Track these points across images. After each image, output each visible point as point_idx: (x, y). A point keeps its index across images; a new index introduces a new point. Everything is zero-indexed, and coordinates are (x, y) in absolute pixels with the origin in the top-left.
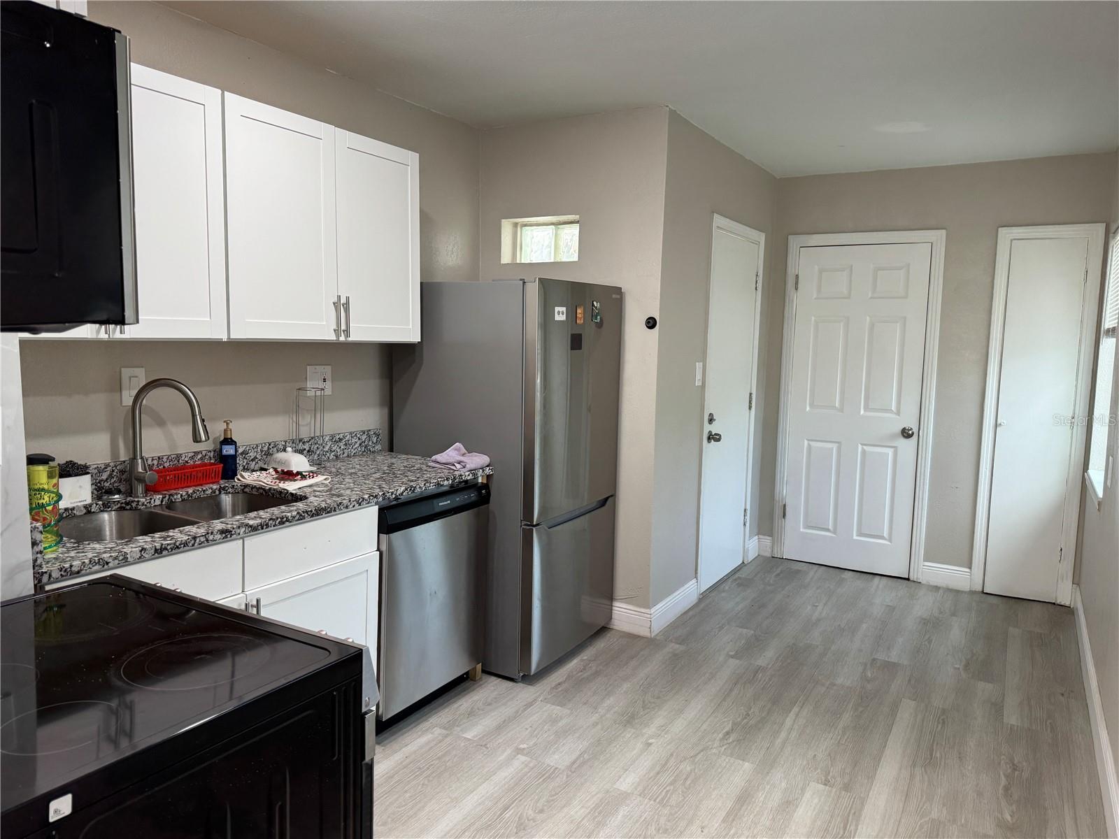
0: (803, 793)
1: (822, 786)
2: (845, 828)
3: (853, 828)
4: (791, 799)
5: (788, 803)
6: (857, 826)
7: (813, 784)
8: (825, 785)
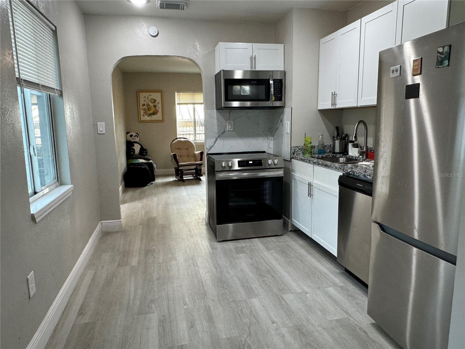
0: (189, 334)
1: (183, 344)
2: (163, 327)
3: (160, 328)
4: (192, 329)
5: (192, 326)
6: (159, 331)
7: (187, 343)
8: (182, 346)
